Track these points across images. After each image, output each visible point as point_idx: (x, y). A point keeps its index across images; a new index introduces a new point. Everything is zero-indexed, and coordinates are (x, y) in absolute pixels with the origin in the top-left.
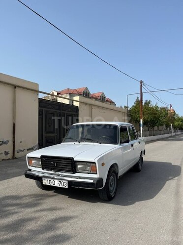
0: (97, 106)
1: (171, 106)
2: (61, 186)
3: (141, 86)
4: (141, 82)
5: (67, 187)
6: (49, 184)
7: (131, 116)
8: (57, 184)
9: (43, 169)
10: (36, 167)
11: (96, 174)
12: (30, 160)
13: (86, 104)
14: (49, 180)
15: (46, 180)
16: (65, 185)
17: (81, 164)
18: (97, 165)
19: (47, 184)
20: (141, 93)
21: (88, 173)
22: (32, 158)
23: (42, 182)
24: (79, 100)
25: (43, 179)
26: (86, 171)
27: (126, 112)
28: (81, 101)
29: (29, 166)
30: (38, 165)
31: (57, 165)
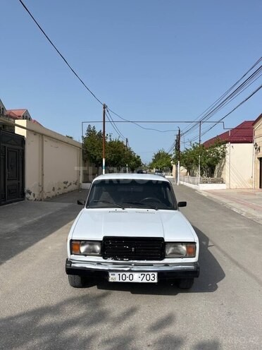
0: (49, 137)
1: (127, 141)
2: (144, 281)
5: (156, 281)
6: (121, 281)
7: (88, 152)
8: (137, 278)
9: (104, 259)
10: (86, 255)
11: (194, 257)
12: (75, 244)
13: (35, 133)
14: (121, 274)
15: (117, 274)
16: (152, 278)
17: (174, 246)
18: (198, 245)
19: (117, 280)
20: (104, 122)
21: (182, 258)
22: (80, 241)
23: (108, 279)
24: (25, 126)
25: (110, 274)
26: (180, 255)
27: (81, 146)
28: (28, 128)
29: (71, 254)
30: (94, 251)
31: (135, 250)
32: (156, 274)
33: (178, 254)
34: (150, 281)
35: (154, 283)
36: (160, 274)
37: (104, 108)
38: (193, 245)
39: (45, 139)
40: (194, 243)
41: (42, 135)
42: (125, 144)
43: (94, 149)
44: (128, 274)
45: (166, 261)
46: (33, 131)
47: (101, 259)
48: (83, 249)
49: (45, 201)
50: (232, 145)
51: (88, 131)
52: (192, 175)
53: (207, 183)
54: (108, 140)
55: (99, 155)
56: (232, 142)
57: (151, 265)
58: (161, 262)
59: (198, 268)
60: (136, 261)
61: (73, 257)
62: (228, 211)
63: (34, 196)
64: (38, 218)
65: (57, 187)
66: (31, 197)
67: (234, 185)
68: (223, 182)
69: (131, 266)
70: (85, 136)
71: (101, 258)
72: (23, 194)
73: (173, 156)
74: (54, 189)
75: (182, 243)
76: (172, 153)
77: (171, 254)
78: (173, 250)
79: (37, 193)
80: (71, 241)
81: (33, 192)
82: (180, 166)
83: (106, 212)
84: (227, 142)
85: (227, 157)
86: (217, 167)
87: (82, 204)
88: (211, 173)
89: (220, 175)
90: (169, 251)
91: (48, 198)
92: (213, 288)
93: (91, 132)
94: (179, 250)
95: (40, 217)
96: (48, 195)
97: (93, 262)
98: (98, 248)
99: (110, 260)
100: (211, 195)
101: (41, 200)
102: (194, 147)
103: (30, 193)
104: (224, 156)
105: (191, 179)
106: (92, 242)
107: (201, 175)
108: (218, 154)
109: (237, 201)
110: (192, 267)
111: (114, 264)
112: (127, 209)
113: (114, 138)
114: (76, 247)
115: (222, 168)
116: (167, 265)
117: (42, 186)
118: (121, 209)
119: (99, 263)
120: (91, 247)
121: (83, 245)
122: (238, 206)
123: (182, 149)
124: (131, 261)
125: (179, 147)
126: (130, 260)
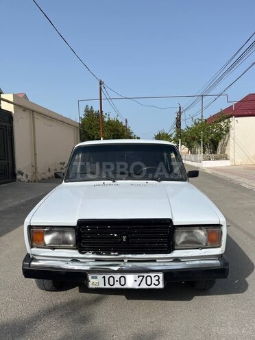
0: (41, 114)
1: (126, 122)
2: (144, 286)
3: (101, 88)
4: (101, 83)
5: (161, 286)
6: (108, 286)
7: (85, 132)
8: (131, 281)
9: (80, 252)
10: (53, 248)
11: (219, 247)
12: (36, 233)
13: (25, 109)
14: (107, 276)
15: (100, 277)
16: (154, 281)
17: (188, 232)
18: (224, 230)
19: (102, 286)
20: (101, 99)
21: (201, 248)
22: (45, 227)
23: (88, 284)
24: (12, 100)
25: (90, 277)
26: (197, 245)
27: (78, 126)
28: (16, 102)
29: (32, 247)
30: (66, 242)
31: (127, 238)
32: (161, 275)
33: (193, 244)
34: (153, 286)
35: (159, 290)
36: (168, 275)
37: (101, 84)
38: (217, 229)
39: (36, 116)
40: (219, 226)
41: (33, 111)
42: (124, 124)
43: (92, 128)
44: (117, 276)
45: (176, 254)
46: (21, 106)
47: (76, 254)
48: (48, 239)
49: (39, 182)
50: (236, 119)
51: (86, 111)
52: (194, 153)
53: (210, 159)
54: (106, 120)
55: (96, 134)
56: (236, 116)
57: (154, 260)
58: (169, 255)
59: (227, 264)
60: (130, 256)
61: (35, 251)
62: (238, 187)
63: (27, 177)
64: (26, 199)
65: (52, 168)
66: (24, 178)
67: (238, 162)
68: (227, 159)
69: (122, 263)
70: (83, 117)
71: (77, 251)
72: (14, 175)
73: (173, 136)
74: (49, 170)
75: (200, 226)
76: (173, 132)
77: (183, 243)
78: (186, 237)
79: (30, 174)
80: (30, 227)
81: (25, 173)
82: (182, 144)
83: (89, 186)
84: (231, 116)
85: (231, 132)
86: (220, 143)
87: (60, 177)
88: (214, 150)
89: (223, 151)
90: (180, 238)
91: (43, 179)
92: (241, 287)
93: (89, 113)
94: (196, 237)
95: (30, 198)
96: (43, 176)
97: (65, 258)
98: (71, 237)
99: (90, 255)
100: (216, 172)
101: (35, 182)
102: (195, 123)
103: (22, 174)
104: (228, 131)
105: (193, 157)
106: (62, 229)
107: (204, 153)
108: (222, 129)
109: (246, 177)
110: (216, 262)
111: (97, 260)
112: (118, 182)
113: (112, 117)
114: (39, 237)
115: (226, 144)
116: (177, 260)
117: (35, 167)
118: (111, 182)
119: (75, 260)
120: (61, 237)
121: (48, 233)
122: (247, 181)
123: (183, 127)
124: (123, 256)
125: (180, 125)
126: (120, 254)
